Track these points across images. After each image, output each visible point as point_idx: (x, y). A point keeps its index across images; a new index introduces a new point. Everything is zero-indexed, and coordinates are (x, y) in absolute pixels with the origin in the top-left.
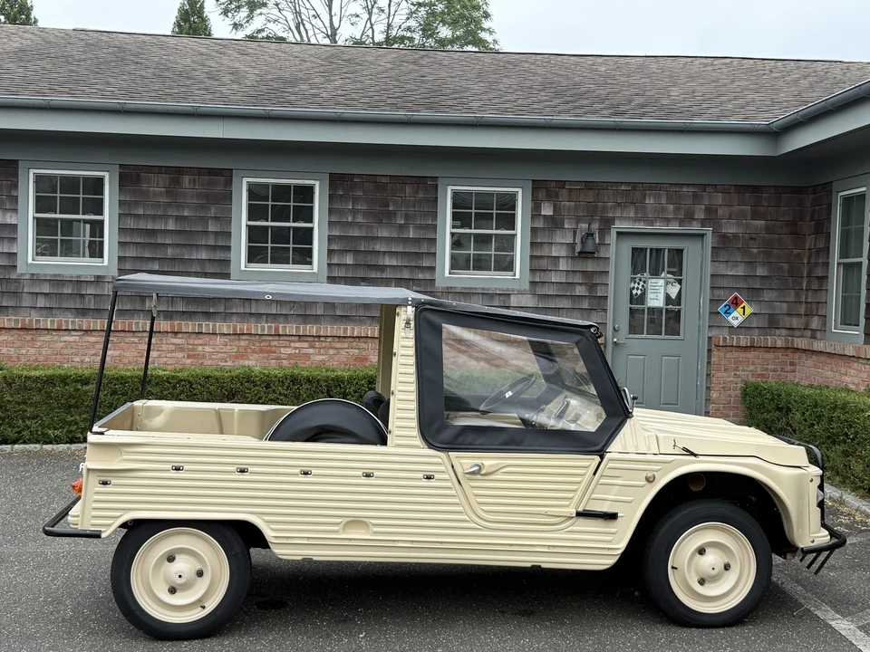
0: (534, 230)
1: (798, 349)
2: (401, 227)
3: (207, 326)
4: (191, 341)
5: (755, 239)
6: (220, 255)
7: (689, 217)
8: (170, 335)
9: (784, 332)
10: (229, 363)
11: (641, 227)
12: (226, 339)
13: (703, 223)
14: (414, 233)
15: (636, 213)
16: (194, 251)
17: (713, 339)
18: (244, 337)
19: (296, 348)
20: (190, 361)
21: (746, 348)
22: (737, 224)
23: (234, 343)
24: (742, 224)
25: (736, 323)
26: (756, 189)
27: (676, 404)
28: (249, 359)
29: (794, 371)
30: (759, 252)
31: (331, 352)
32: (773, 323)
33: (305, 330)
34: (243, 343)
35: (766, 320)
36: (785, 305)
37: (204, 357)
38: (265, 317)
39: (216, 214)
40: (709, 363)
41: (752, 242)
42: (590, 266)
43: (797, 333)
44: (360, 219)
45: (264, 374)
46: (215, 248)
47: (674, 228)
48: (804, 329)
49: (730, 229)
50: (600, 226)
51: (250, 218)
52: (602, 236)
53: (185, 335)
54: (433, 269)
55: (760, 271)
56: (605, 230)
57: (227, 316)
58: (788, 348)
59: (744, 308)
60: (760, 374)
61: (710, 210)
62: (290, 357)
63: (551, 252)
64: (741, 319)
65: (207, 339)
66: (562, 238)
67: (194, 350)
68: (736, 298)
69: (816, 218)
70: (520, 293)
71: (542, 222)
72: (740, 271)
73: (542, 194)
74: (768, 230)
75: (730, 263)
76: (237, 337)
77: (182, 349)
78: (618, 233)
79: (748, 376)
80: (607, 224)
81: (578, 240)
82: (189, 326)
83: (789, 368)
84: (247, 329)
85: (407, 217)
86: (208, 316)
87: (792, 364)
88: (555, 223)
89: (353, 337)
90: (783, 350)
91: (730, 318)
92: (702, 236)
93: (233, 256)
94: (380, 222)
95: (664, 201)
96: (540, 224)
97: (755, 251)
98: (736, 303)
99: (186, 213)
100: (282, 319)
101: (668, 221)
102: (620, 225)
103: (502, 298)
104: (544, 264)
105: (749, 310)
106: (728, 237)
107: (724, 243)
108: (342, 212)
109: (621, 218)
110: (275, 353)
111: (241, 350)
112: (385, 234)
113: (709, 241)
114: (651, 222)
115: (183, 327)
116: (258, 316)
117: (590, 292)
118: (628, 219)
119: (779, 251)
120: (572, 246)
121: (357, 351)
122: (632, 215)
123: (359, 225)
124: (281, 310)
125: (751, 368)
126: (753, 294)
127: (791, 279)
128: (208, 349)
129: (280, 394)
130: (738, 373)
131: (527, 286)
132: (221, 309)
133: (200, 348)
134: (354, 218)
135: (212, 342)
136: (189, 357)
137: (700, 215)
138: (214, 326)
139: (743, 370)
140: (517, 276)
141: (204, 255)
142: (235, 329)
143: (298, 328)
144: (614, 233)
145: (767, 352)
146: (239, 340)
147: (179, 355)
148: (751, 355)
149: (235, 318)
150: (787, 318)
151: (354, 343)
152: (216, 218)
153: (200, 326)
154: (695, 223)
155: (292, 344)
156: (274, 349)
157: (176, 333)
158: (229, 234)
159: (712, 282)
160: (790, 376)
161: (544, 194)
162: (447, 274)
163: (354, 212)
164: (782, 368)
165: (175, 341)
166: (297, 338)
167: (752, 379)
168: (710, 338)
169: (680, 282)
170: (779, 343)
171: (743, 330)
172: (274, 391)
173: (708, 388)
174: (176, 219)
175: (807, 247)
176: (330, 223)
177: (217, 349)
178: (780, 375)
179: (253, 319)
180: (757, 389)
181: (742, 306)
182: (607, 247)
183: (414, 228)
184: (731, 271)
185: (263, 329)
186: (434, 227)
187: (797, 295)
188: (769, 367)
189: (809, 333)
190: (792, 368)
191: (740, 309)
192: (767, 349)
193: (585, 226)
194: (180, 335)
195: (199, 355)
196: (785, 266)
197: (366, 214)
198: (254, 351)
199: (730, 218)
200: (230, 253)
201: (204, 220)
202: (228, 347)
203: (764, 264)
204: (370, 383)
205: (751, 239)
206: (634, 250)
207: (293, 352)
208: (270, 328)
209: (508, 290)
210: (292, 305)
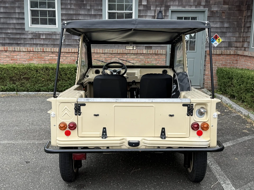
0: (139, 11)
1: (239, 55)
2: (89, 10)
3: (17, 48)
4: (12, 54)
5: (224, 13)
6: (21, 21)
7: (199, 4)
8: (4, 52)
9: (234, 48)
10: (26, 62)
11: (180, 8)
12: (25, 53)
13: (205, 6)
14: (94, 13)
15: (179, 3)
16: (11, 20)
17: (207, 52)
18: (32, 53)
19: (51, 57)
20: (12, 61)
21: (219, 55)
22: (218, 7)
23: (28, 55)
24: (219, 7)
25: (216, 45)
27: (193, 76)
28: (34, 61)
29: (237, 63)
30: (225, 18)
31: (64, 58)
32: (230, 45)
33: (54, 50)
34: (31, 55)
35: (227, 44)
36: (235, 38)
37: (17, 60)
38: (39, 45)
39: (18, 5)
40: (205, 61)
41: (223, 14)
43: (239, 49)
44: (73, 7)
45: (35, 66)
46: (18, 19)
47: (193, 9)
48: (242, 47)
49: (215, 9)
50: (165, 8)
51: (31, 7)
52: (165, 13)
53: (10, 52)
55: (226, 25)
56: (166, 10)
57: (25, 45)
58: (235, 54)
59: (219, 39)
60: (224, 65)
61: (207, 2)
62: (49, 60)
64: (218, 44)
65: (18, 53)
66: (150, 13)
67: (13, 57)
68: (216, 36)
69: (248, 4)
72: (218, 25)
74: (229, 9)
75: (214, 22)
76: (29, 53)
77: (9, 57)
78: (172, 11)
79: (220, 65)
80: (167, 7)
81: (156, 14)
82: (10, 48)
83: (235, 62)
84: (32, 50)
85: (91, 6)
86: (18, 44)
87: (236, 60)
88: (147, 8)
89: (72, 53)
90: (233, 55)
91: (214, 44)
92: (204, 12)
93: (25, 21)
94: (81, 8)
96: (142, 8)
97: (224, 17)
98: (216, 38)
99: (7, 5)
100: (45, 45)
101: (191, 6)
102: (172, 8)
105: (221, 40)
106: (214, 12)
107: (212, 15)
108: (66, 4)
109: (173, 5)
110: (43, 58)
111: (31, 57)
112: (83, 13)
113: (207, 13)
115: (8, 49)
116: (37, 44)
118: (176, 5)
119: (233, 17)
121: (74, 58)
122: (177, 4)
123: (73, 9)
124: (45, 42)
125: (221, 62)
126: (223, 34)
127: (237, 28)
128: (18, 57)
129: (42, 74)
130: (216, 64)
132: (22, 42)
133: (15, 57)
134: (70, 7)
135: (19, 54)
136: (11, 60)
137: (203, 3)
138: (20, 48)
139: (218, 63)
141: (15, 21)
142: (28, 49)
143: (51, 49)
144: (170, 11)
145: (227, 56)
146: (30, 53)
147: (8, 59)
148: (221, 57)
149: (28, 45)
150: (235, 43)
151: (73, 55)
152: (19, 7)
153: (15, 48)
154: (201, 7)
155: (50, 55)
156: (43, 57)
157: (6, 51)
158: (24, 13)
160: (235, 65)
163: (71, 4)
164: (233, 62)
165: (6, 54)
166: (51, 53)
167: (221, 67)
168: (206, 51)
170: (232, 53)
171: (218, 48)
172: (39, 73)
173: (205, 70)
174: (4, 8)
175: (244, 16)
176: (62, 9)
177: (22, 57)
178: (232, 65)
179: (35, 46)
180: (222, 70)
181: (218, 39)
182: (168, 17)
183: (94, 10)
184: (214, 25)
185: (38, 49)
186: (101, 10)
187: (240, 34)
188: (228, 62)
189: (243, 49)
190: (237, 62)
191: (217, 40)
192: (227, 55)
193: (159, 9)
194: (7, 52)
195: (15, 59)
196: (236, 23)
197: (75, 5)
198: (35, 58)
199: (215, 5)
200: (24, 21)
201: (14, 8)
202: (26, 56)
203: (227, 22)
205: (223, 13)
206: (178, 18)
207: (50, 58)
208: (41, 49)
210: (49, 40)
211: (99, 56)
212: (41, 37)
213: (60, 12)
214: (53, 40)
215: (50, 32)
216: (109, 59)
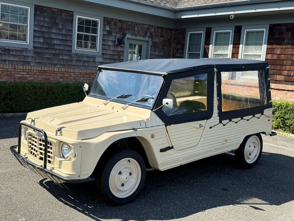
0: (103, 35)
2: (61, 29)
5: (161, 44)
7: (145, 36)
11: (133, 37)
13: (149, 37)
14: (65, 32)
15: (132, 32)
18: (1, 69)
19: (21, 74)
26: (162, 28)
28: (2, 79)
31: (35, 76)
38: (8, 62)
42: (119, 49)
44: (45, 25)
47: (142, 38)
49: (157, 40)
54: (71, 46)
56: (123, 37)
61: (151, 34)
62: (20, 78)
63: (108, 43)
66: (111, 38)
69: (177, 38)
70: (99, 57)
71: (106, 32)
72: (157, 53)
73: (106, 23)
74: (164, 41)
75: (154, 51)
78: (127, 38)
80: (124, 35)
81: (116, 40)
84: (2, 66)
85: (62, 25)
88: (109, 33)
92: (148, 41)
94: (53, 27)
95: (140, 29)
96: (105, 33)
97: (160, 47)
101: (140, 36)
102: (128, 36)
103: (93, 58)
104: (106, 47)
106: (155, 43)
108: (39, 21)
109: (129, 33)
110: (13, 76)
112: (55, 31)
113: (150, 43)
114: (136, 35)
116: (5, 61)
117: (119, 58)
119: (166, 48)
120: (114, 42)
121: (45, 76)
123: (46, 27)
124: (14, 59)
127: (168, 56)
131: (101, 54)
134: (43, 24)
137: (148, 35)
140: (98, 51)
143: (23, 67)
144: (126, 38)
151: (44, 73)
154: (147, 37)
155: (20, 73)
156: (13, 75)
159: (150, 57)
161: (107, 22)
162: (76, 49)
163: (44, 21)
169: (140, 56)
175: (172, 47)
176: (35, 25)
183: (65, 30)
184: (155, 53)
185: (9, 66)
186: (72, 30)
193: (118, 35)
196: (167, 53)
197: (48, 23)
198: (4, 75)
199: (155, 37)
203: (162, 52)
204: (63, 88)
206: (130, 44)
207: (21, 76)
208: (12, 66)
209: (95, 56)
210: (19, 57)
211: (69, 75)
212: (11, 53)
213: (33, 29)
214: (23, 56)
215: (21, 48)
216: (78, 78)
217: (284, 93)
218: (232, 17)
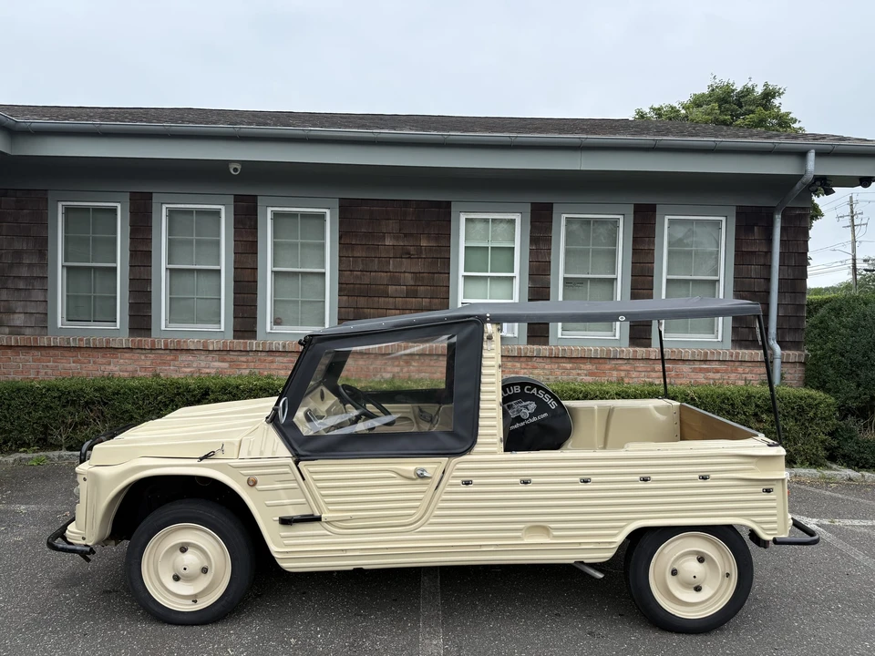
217: (402, 363)
218: (235, 170)
